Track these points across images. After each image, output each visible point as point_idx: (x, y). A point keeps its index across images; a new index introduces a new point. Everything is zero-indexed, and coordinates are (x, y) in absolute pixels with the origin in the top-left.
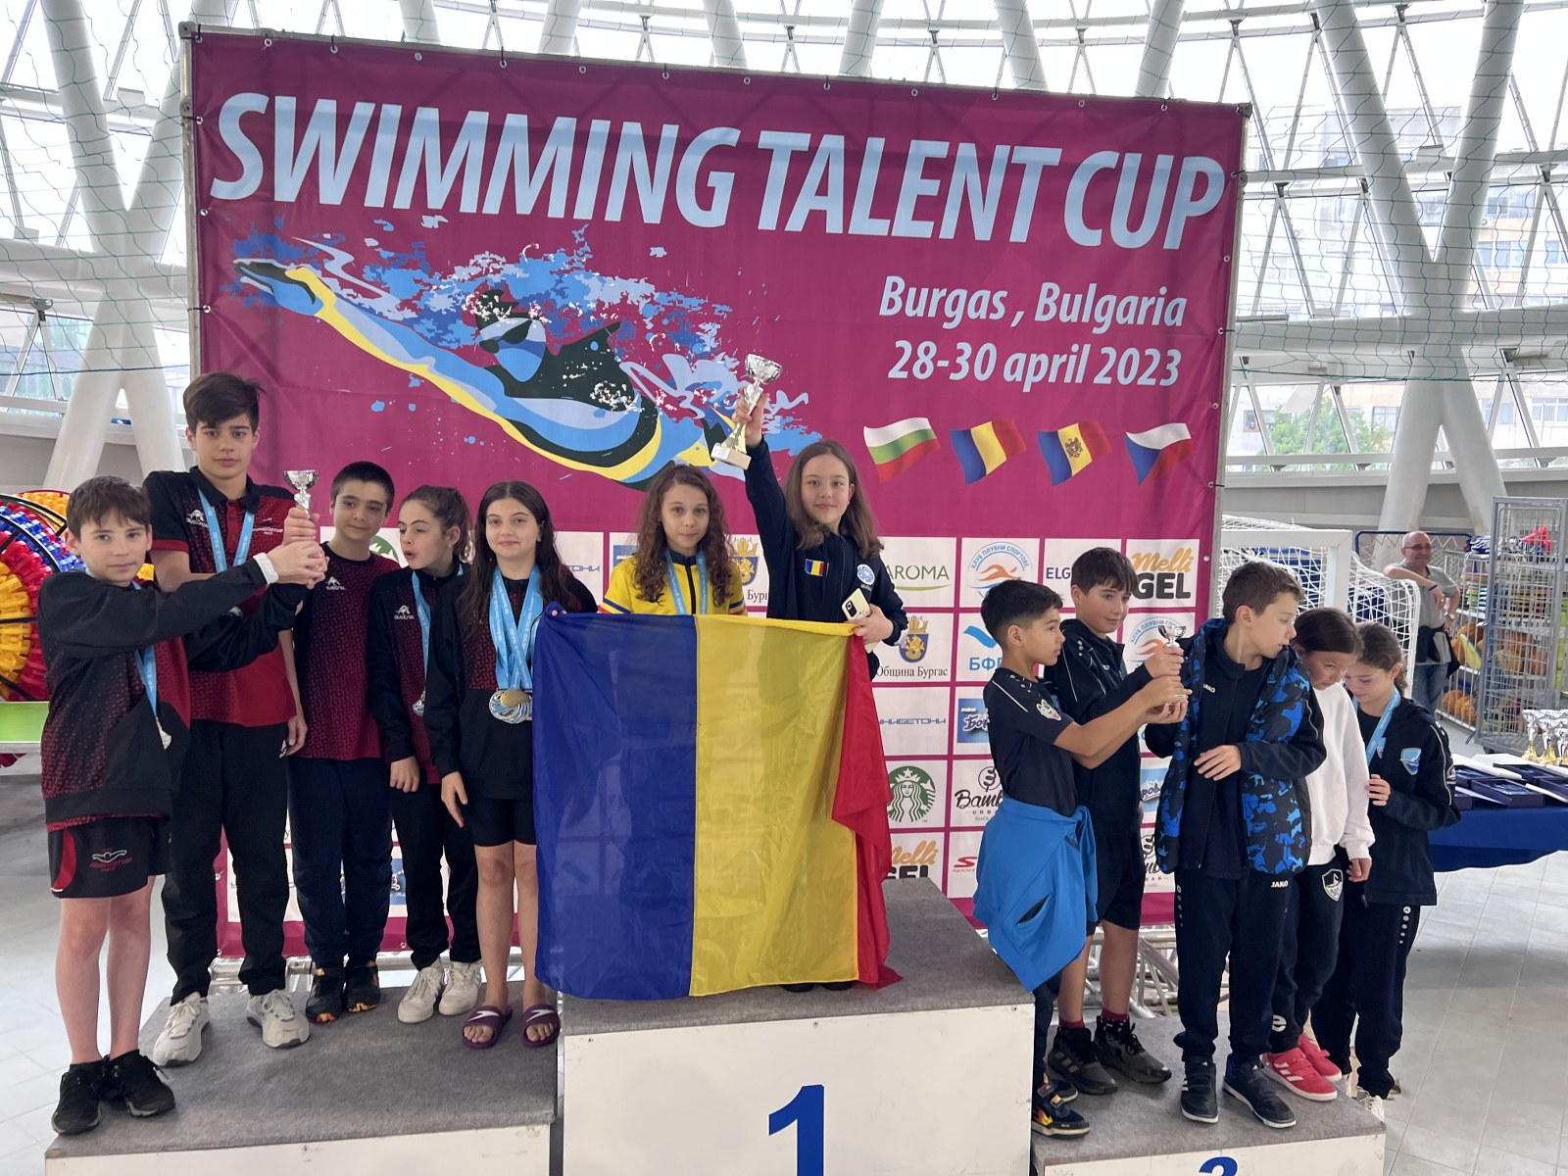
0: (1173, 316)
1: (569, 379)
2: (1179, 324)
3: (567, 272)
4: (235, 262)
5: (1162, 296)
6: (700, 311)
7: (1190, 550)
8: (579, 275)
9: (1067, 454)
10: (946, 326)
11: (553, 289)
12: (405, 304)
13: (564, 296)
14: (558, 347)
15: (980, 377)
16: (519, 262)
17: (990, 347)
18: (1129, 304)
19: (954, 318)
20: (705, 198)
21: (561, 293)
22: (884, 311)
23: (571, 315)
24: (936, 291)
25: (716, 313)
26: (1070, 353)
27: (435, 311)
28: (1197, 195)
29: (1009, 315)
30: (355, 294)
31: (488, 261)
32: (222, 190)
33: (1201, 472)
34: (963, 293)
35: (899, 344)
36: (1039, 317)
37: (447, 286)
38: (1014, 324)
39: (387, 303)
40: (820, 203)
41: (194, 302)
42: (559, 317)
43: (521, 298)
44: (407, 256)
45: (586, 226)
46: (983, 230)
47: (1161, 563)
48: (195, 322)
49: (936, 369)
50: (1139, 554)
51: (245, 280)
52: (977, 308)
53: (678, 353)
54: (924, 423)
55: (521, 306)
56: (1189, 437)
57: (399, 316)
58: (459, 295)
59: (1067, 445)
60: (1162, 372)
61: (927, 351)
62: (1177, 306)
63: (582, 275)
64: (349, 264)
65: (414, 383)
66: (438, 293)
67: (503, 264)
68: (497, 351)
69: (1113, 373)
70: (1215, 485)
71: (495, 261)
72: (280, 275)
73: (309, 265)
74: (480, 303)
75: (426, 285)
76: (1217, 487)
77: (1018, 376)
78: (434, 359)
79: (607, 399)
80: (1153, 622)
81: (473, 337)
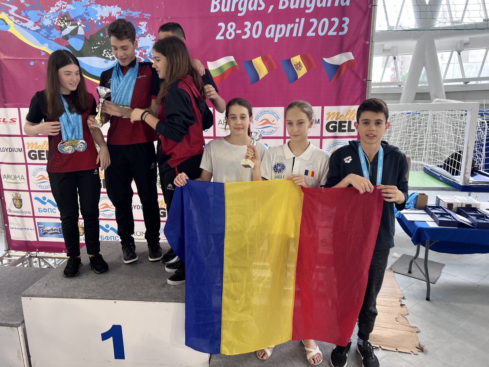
0: (345, 1)
1: (94, 49)
2: (348, 5)
3: (89, 5)
6: (139, 17)
7: (354, 110)
8: (93, 6)
9: (295, 69)
10: (239, 15)
11: (85, 13)
12: (36, 24)
13: (89, 16)
14: (89, 36)
15: (255, 36)
16: (71, 3)
17: (259, 23)
19: (242, 11)
22: (212, 10)
23: (92, 23)
25: (145, 17)
26: (295, 23)
27: (46, 25)
29: (267, 8)
30: (20, 22)
31: (61, 4)
33: (361, 75)
35: (220, 24)
36: (281, 7)
37: (49, 16)
38: (269, 11)
39: (30, 24)
42: (88, 24)
43: (74, 18)
44: (34, 6)
47: (340, 117)
49: (236, 34)
50: (330, 113)
52: (252, 6)
54: (232, 59)
55: (74, 21)
56: (354, 59)
57: (34, 29)
58: (53, 19)
59: (295, 65)
60: (340, 28)
61: (231, 27)
63: (94, 6)
64: (17, 10)
65: (43, 54)
66: (46, 19)
67: (66, 4)
68: (68, 39)
69: (316, 31)
71: (63, 3)
75: (42, 16)
76: (368, 81)
77: (272, 35)
78: (48, 44)
79: (108, 56)
80: (337, 142)
81: (60, 35)
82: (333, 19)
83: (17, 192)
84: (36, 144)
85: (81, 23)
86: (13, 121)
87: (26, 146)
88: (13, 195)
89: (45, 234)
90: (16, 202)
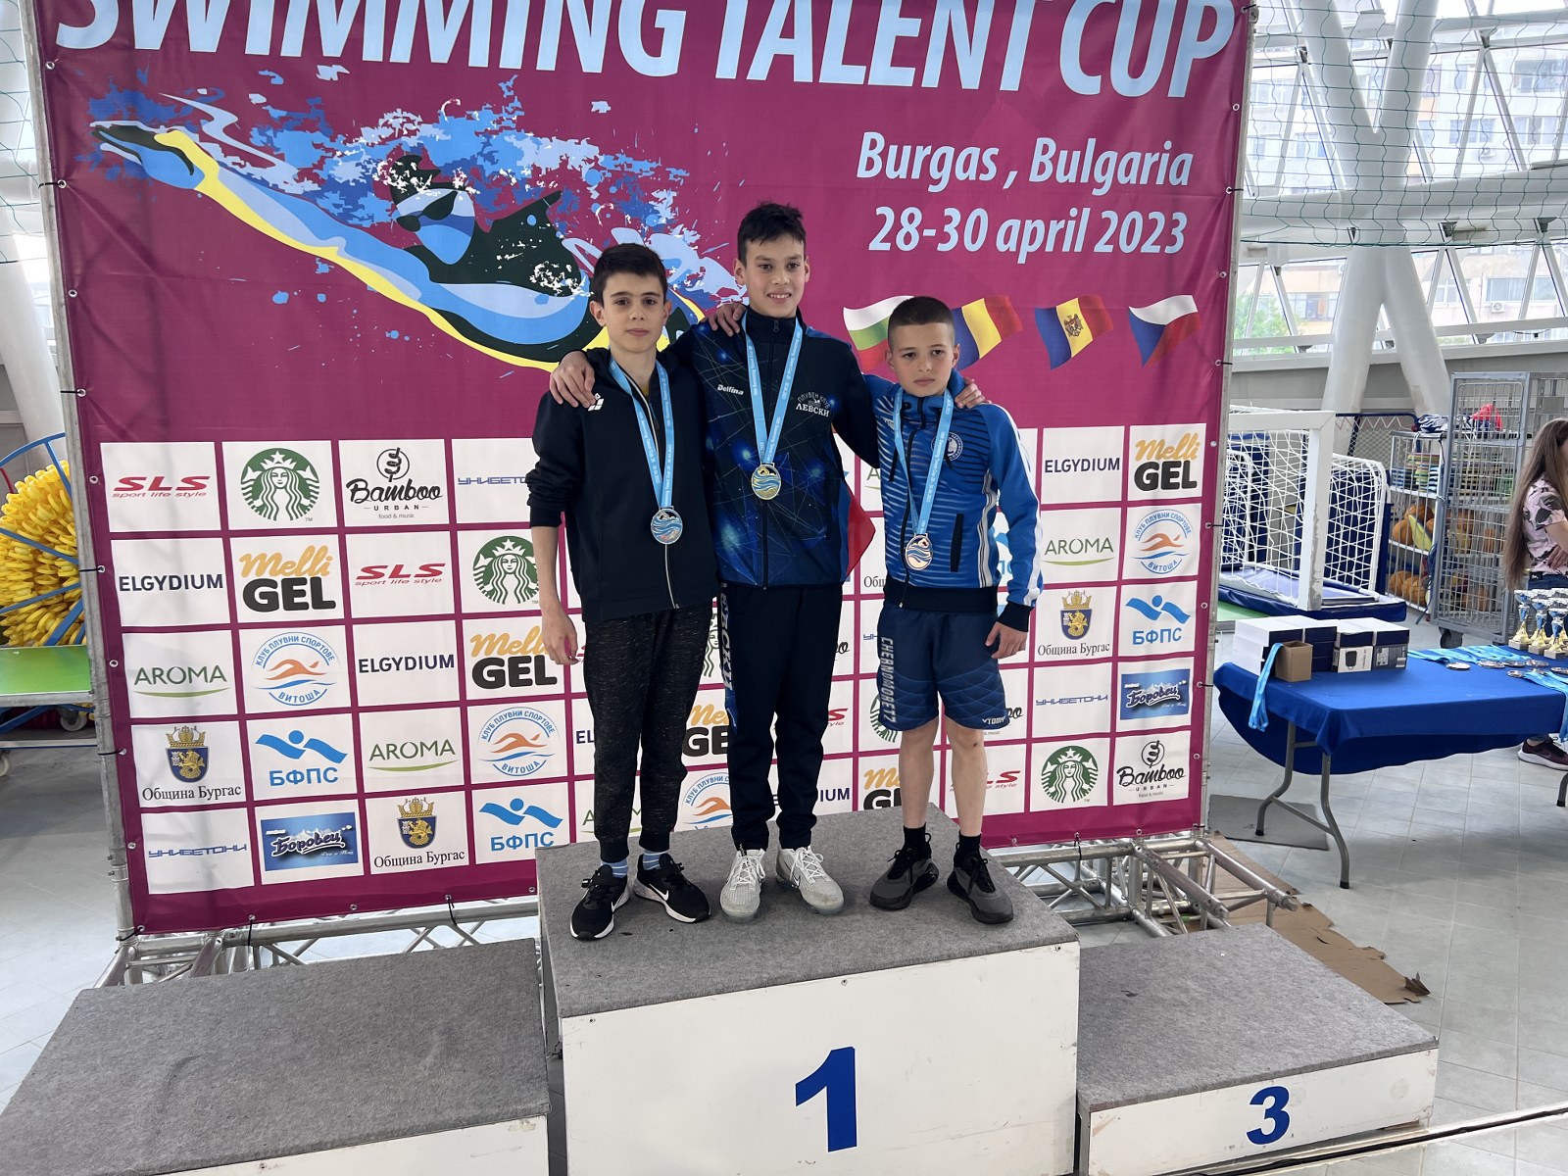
0: (1179, 174)
1: (503, 259)
2: (1185, 183)
3: (496, 132)
4: (93, 125)
5: (1166, 152)
6: (652, 176)
7: (1196, 436)
8: (509, 135)
9: (1066, 332)
10: (932, 189)
11: (480, 154)
12: (303, 174)
13: (493, 162)
14: (489, 223)
15: (971, 247)
16: (438, 122)
17: (981, 213)
18: (1131, 161)
19: (940, 179)
20: (652, 41)
21: (490, 157)
22: (862, 173)
23: (503, 184)
24: (919, 148)
25: (671, 178)
26: (1068, 218)
27: (341, 182)
28: (1205, 33)
29: (1002, 175)
30: (242, 163)
31: (401, 120)
32: (69, 37)
33: (1208, 350)
34: (950, 151)
35: (880, 211)
36: (1034, 177)
37: (354, 152)
38: (1006, 186)
39: (282, 173)
40: (785, 47)
41: (46, 176)
42: (489, 187)
43: (443, 165)
44: (302, 116)
45: (515, 76)
46: (970, 77)
47: (1166, 451)
48: (48, 200)
49: (922, 237)
50: (1143, 442)
51: (105, 147)
52: (966, 169)
53: (629, 226)
55: (443, 174)
56: (1194, 309)
57: (298, 188)
58: (369, 162)
59: (1066, 323)
60: (1167, 239)
61: (911, 218)
62: (1182, 163)
63: (513, 136)
64: (233, 125)
65: (323, 269)
66: (344, 161)
67: (419, 123)
68: (419, 229)
69: (1114, 240)
70: (1223, 363)
71: (408, 118)
72: (148, 140)
73: (183, 128)
74: (394, 172)
75: (328, 150)
76: (1225, 365)
77: (1012, 246)
78: (345, 242)
79: (549, 283)
80: (1159, 515)
81: (389, 213)
82: (1152, 215)
83: (190, 725)
84: (277, 557)
85: (465, 181)
86: (194, 484)
87: (238, 567)
88: (170, 737)
89: (287, 856)
90: (181, 760)
